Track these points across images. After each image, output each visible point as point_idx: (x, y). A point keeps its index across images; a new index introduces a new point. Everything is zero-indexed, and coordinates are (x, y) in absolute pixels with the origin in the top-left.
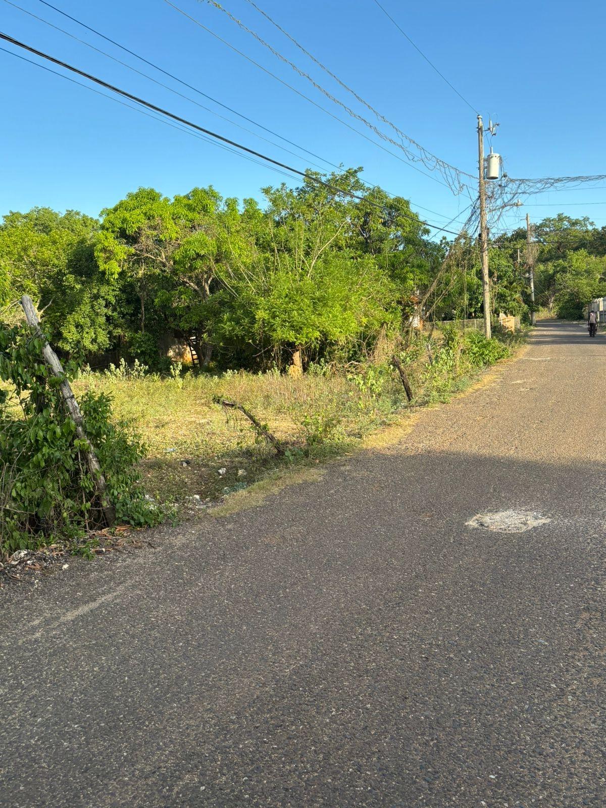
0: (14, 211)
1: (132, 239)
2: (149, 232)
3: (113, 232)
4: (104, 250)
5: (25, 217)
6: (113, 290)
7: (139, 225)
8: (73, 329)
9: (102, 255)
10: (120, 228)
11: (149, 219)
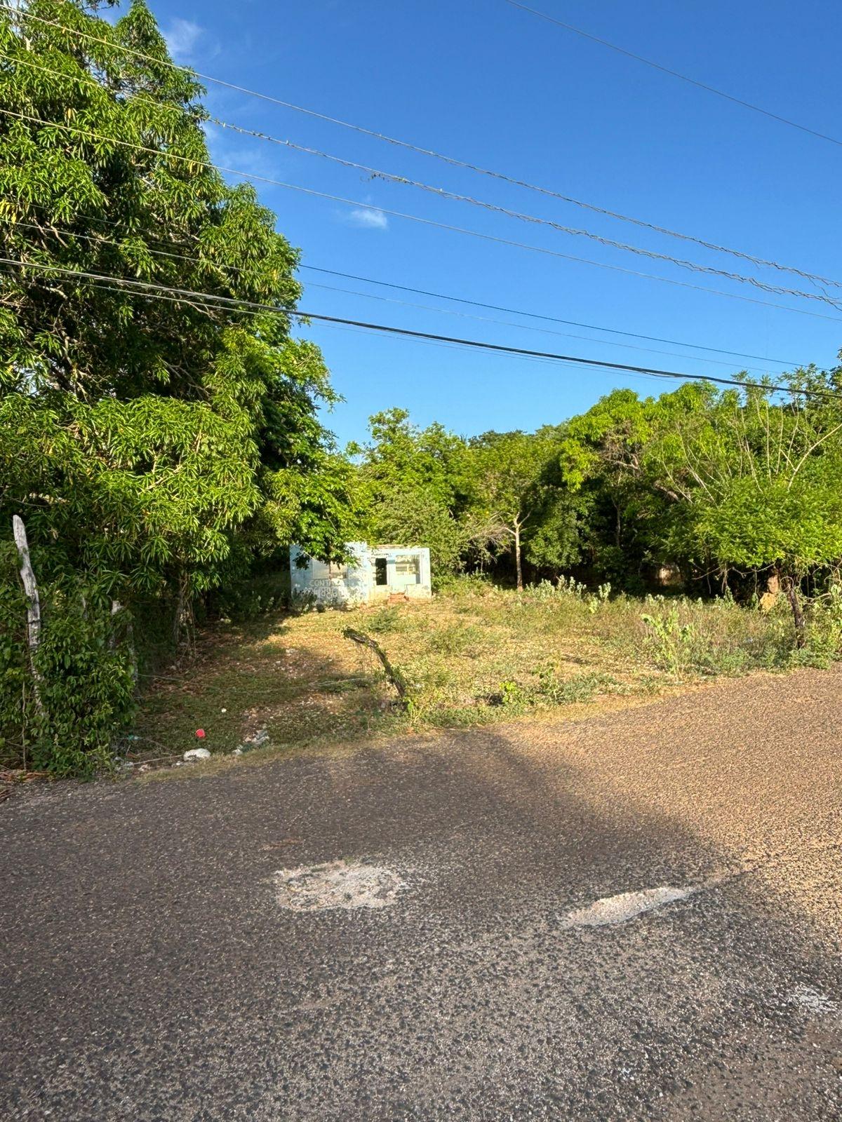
0: (547, 424)
1: (598, 445)
2: (615, 437)
3: (579, 439)
4: (569, 459)
5: (556, 430)
6: (587, 502)
7: (606, 430)
8: (542, 543)
9: (566, 464)
10: (586, 435)
11: (617, 423)
